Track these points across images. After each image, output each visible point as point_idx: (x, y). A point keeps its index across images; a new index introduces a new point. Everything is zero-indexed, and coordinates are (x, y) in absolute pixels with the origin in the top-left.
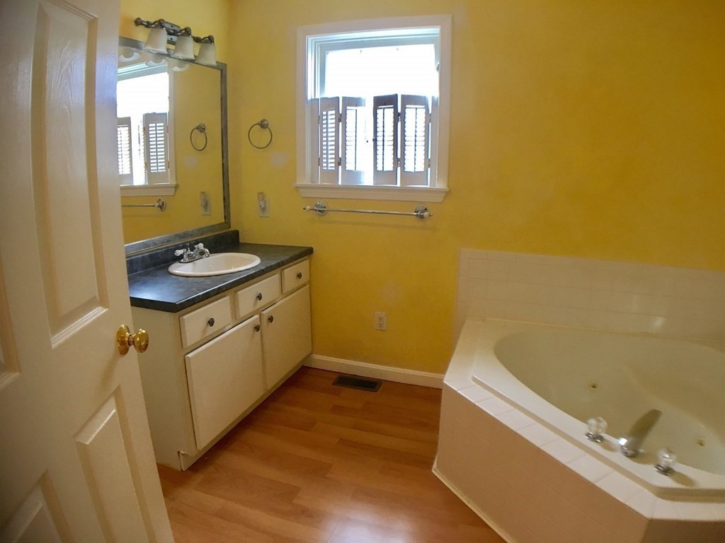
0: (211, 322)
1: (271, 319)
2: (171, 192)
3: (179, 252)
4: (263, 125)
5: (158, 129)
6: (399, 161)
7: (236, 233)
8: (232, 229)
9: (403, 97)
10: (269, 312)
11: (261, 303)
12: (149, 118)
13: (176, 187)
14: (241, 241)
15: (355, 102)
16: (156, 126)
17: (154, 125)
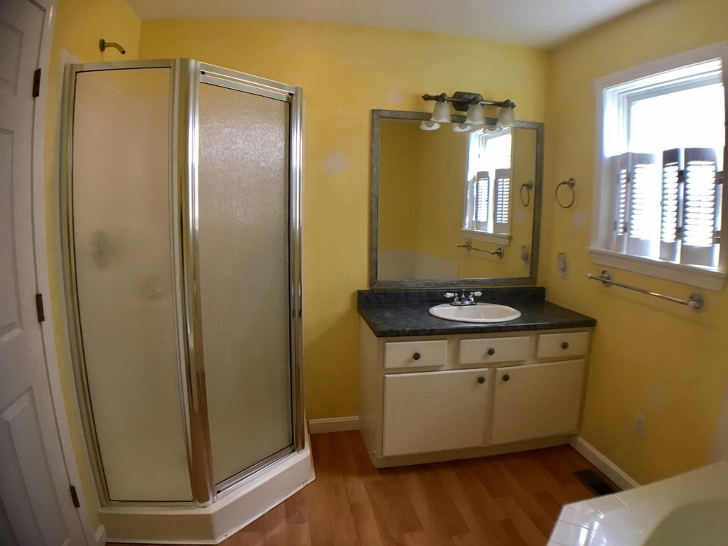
0: (417, 356)
1: (506, 378)
2: (506, 242)
3: (449, 295)
4: (571, 184)
5: (505, 183)
6: (680, 232)
7: (542, 291)
8: (539, 284)
9: (687, 151)
10: (506, 371)
11: (491, 359)
12: (500, 174)
13: (510, 238)
14: (547, 299)
15: (644, 159)
16: (503, 181)
17: (501, 180)
